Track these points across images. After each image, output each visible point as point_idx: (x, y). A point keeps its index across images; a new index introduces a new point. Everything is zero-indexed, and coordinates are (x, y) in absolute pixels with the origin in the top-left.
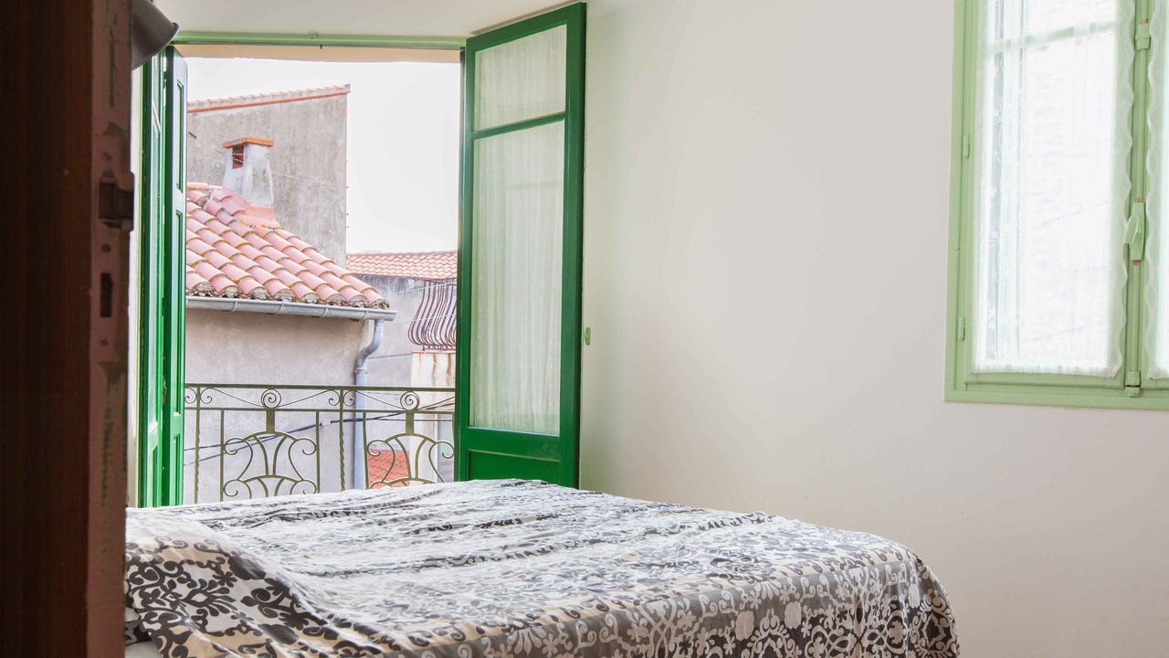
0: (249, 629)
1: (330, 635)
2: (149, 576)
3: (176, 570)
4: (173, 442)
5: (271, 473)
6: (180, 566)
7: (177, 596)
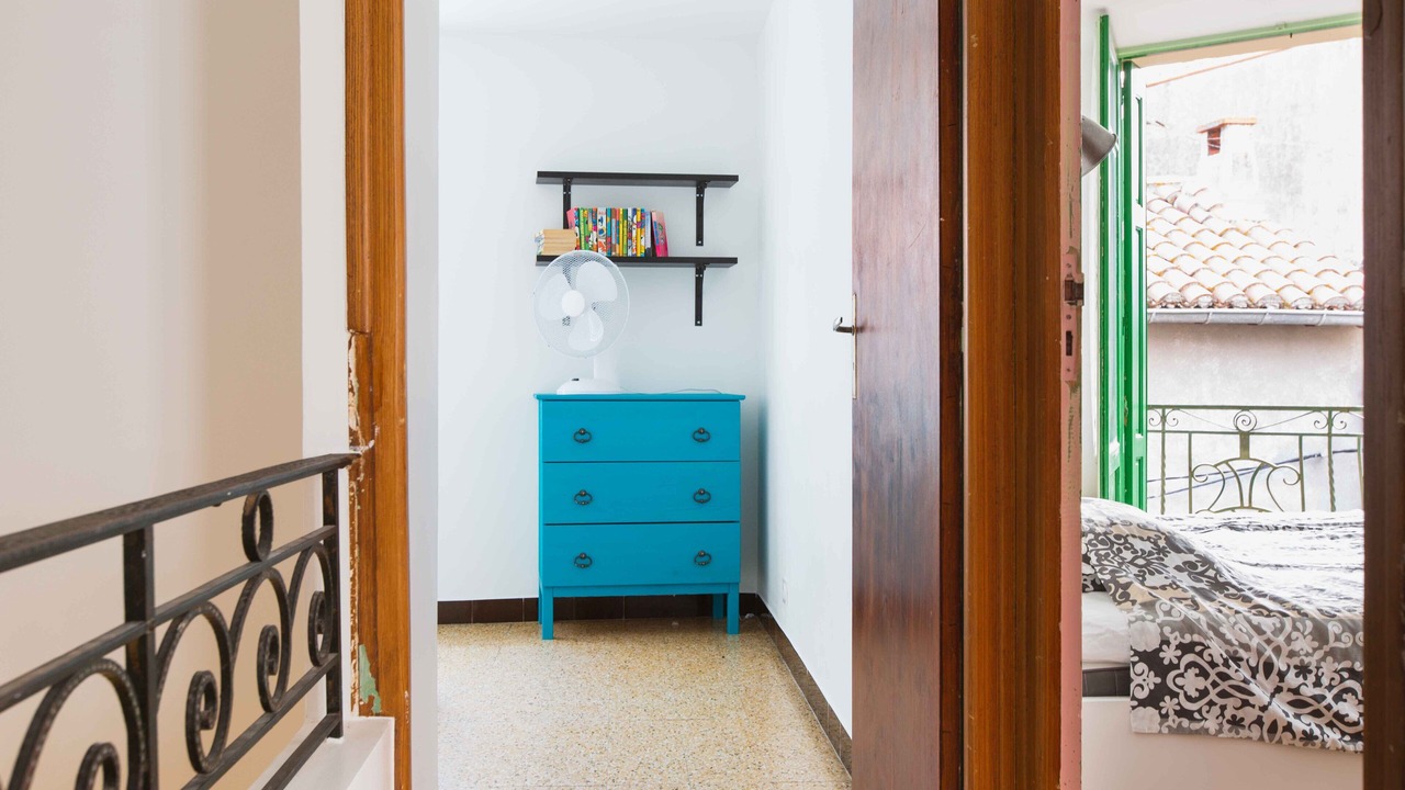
0: (1178, 587)
1: (1246, 599)
2: (1102, 542)
3: (1122, 541)
4: (1135, 465)
5: (1246, 504)
6: (1125, 538)
7: (1122, 558)
